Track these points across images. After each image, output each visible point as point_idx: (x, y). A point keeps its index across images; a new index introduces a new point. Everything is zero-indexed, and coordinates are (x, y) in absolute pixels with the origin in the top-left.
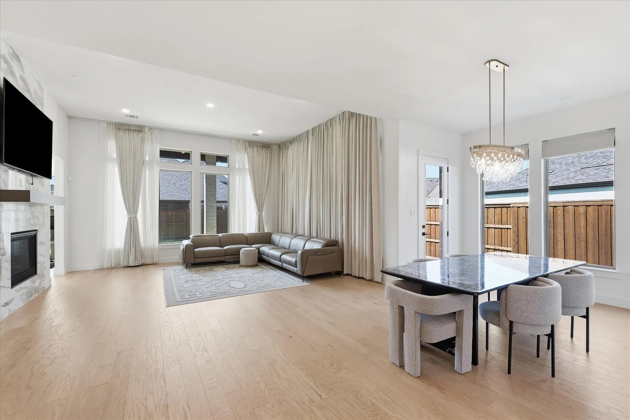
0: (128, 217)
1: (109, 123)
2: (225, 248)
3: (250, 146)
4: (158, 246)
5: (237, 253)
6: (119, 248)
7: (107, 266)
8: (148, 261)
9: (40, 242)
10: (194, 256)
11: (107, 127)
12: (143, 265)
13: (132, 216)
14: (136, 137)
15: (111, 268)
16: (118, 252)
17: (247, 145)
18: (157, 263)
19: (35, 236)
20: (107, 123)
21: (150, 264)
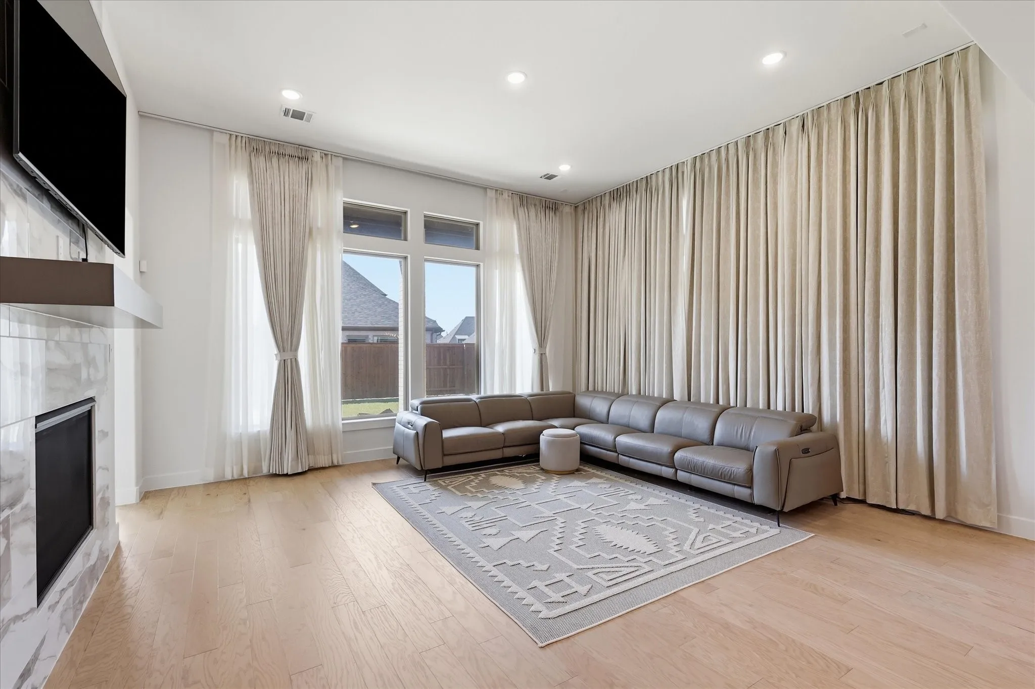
0: (279, 358)
1: (234, 136)
2: (500, 428)
3: (522, 204)
4: (343, 424)
5: (533, 440)
6: (259, 431)
7: (233, 476)
8: (323, 461)
9: (99, 431)
10: (443, 451)
11: (230, 146)
12: (311, 470)
13: (288, 356)
14: (294, 173)
15: (242, 481)
16: (256, 439)
17: (517, 201)
18: (341, 463)
19: (89, 415)
20: (230, 135)
21: (327, 466)
